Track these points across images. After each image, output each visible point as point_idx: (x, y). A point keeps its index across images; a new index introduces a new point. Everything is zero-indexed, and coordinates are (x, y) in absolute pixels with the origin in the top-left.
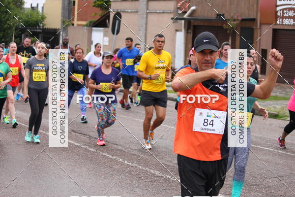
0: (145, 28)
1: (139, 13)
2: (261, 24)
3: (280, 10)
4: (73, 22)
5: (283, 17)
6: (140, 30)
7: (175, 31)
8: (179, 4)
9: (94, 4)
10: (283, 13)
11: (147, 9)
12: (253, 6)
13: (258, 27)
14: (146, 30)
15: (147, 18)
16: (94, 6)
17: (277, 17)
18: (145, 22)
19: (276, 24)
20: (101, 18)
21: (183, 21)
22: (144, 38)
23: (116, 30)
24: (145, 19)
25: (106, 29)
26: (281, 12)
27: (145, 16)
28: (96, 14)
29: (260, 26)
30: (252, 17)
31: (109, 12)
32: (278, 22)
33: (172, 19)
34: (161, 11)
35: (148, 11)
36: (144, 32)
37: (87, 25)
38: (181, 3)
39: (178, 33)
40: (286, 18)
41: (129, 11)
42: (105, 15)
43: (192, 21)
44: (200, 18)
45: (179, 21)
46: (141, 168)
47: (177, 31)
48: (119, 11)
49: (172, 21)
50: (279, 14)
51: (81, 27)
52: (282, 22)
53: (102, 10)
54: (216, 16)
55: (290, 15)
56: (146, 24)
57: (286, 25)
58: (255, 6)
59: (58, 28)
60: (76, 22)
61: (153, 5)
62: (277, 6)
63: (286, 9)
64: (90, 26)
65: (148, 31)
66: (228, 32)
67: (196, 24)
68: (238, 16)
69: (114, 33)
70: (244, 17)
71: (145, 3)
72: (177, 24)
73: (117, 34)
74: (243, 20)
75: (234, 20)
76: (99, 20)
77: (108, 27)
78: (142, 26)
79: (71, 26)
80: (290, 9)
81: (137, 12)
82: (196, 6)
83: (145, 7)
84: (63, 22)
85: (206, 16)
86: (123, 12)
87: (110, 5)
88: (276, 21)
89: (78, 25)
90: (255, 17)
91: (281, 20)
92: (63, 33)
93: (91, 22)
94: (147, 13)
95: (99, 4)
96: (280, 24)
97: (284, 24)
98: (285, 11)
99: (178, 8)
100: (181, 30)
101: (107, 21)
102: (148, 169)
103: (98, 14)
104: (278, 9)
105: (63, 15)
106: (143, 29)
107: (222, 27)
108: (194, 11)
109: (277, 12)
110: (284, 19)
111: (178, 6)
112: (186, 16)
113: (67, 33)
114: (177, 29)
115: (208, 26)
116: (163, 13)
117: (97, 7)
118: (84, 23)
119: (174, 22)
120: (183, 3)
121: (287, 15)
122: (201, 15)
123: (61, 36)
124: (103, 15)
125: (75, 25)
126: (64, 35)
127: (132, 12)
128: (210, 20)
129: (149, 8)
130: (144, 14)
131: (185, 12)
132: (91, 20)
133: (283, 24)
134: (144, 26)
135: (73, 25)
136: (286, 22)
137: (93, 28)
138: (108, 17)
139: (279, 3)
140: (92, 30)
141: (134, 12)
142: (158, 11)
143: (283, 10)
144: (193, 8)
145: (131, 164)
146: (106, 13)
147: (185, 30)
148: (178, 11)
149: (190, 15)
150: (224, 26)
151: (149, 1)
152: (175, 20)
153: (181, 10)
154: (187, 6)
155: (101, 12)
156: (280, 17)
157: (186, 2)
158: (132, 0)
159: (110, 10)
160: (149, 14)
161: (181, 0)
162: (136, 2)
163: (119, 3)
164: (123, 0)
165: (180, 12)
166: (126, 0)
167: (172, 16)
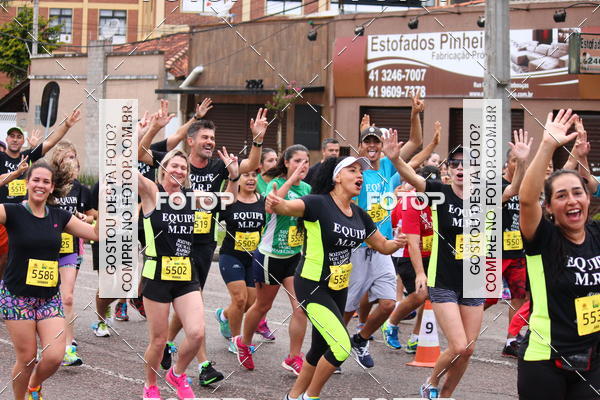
1: (88, 82)
2: (336, 98)
3: (375, 70)
5: (380, 84)
6: (92, 116)
8: (169, 62)
10: (381, 75)
11: (105, 74)
12: (319, 62)
13: (331, 104)
15: (104, 88)
17: (367, 84)
19: (366, 97)
20: (11, 92)
21: (179, 96)
23: (48, 119)
24: (101, 94)
26: (377, 72)
29: (335, 102)
30: (318, 84)
31: (29, 80)
32: (371, 93)
33: (157, 91)
34: (134, 77)
35: (107, 78)
38: (174, 59)
40: (387, 84)
41: (69, 77)
42: (18, 87)
44: (213, 89)
45: (170, 96)
48: (48, 78)
49: (157, 95)
50: (371, 77)
52: (380, 92)
53: (12, 75)
54: (246, 84)
55: (394, 78)
57: (386, 98)
58: (324, 61)
61: (114, 63)
62: (368, 62)
63: (387, 67)
66: (275, 115)
68: (293, 84)
69: (45, 125)
71: (101, 60)
73: (51, 125)
75: (287, 92)
76: (6, 96)
77: (26, 111)
78: (96, 108)
80: (393, 67)
81: (85, 80)
82: (203, 64)
83: (101, 69)
85: (224, 84)
86: (61, 80)
87: (29, 66)
88: (367, 90)
90: (323, 84)
91: (376, 89)
94: (106, 82)
95: (5, 65)
96: (374, 97)
97: (383, 96)
98: (384, 71)
99: (168, 70)
101: (24, 99)
104: (371, 66)
106: (98, 114)
108: (199, 76)
109: (367, 74)
110: (383, 87)
111: (168, 67)
112: (183, 85)
115: (228, 104)
116: (138, 80)
117: (1, 70)
119: (159, 99)
120: (177, 60)
121: (389, 80)
122: (214, 82)
124: (13, 87)
127: (74, 80)
128: (233, 93)
129: (109, 71)
130: (99, 85)
131: (183, 78)
133: (380, 98)
136: (387, 92)
138: (26, 91)
139: (371, 55)
141: (79, 80)
142: (128, 78)
143: (380, 68)
144: (198, 69)
146: (19, 83)
147: (183, 114)
148: (167, 76)
149: (191, 84)
150: (268, 104)
151: (108, 56)
152: (161, 95)
153: (172, 73)
154: (185, 65)
155: (9, 80)
156: (375, 84)
157: (183, 57)
158: (74, 56)
159: (29, 77)
160: (108, 83)
161: (172, 54)
162: (83, 60)
163: (47, 62)
164: (56, 57)
165: (171, 77)
166: (62, 56)
167: (156, 86)
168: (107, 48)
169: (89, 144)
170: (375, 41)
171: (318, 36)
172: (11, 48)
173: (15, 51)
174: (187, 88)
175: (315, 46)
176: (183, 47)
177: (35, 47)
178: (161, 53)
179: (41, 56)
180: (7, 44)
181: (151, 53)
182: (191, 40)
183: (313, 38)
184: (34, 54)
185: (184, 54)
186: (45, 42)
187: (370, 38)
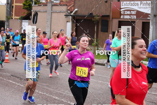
0: (50, 20)
1: (47, 12)
2: (112, 18)
3: (123, 11)
4: (12, 17)
5: (124, 15)
6: (48, 22)
7: (66, 22)
8: (69, 8)
9: (23, 8)
10: (124, 12)
11: (52, 10)
13: (111, 20)
14: (51, 21)
15: (51, 15)
16: (23, 9)
17: (121, 15)
18: (50, 17)
19: (120, 18)
20: (27, 15)
21: (71, 17)
22: (50, 26)
23: (35, 22)
24: (50, 16)
25: (30, 21)
26: (123, 12)
27: (51, 14)
28: (24, 13)
29: (112, 19)
30: (107, 14)
31: (32, 12)
32: (121, 17)
33: (65, 15)
34: (59, 12)
35: (52, 11)
36: (50, 22)
37: (19, 19)
38: (70, 7)
39: (68, 23)
40: (126, 15)
41: (42, 11)
42: (29, 13)
43: (75, 17)
44: (80, 15)
45: (68, 17)
46: (48, 95)
47: (67, 22)
48: (37, 11)
49: (65, 16)
51: (16, 20)
52: (124, 17)
53: (28, 11)
54: (88, 14)
55: (128, 13)
56: (51, 18)
57: (125, 19)
58: (109, 8)
59: (4, 20)
60: (14, 17)
61: (54, 7)
62: (121, 9)
63: (126, 10)
64: (21, 19)
65: (52, 22)
66: (95, 22)
67: (77, 18)
68: (100, 14)
69: (34, 23)
70: (103, 15)
71: (51, 7)
72: (67, 18)
73: (35, 23)
74: (103, 16)
75: (98, 16)
76: (26, 16)
77: (31, 20)
78: (49, 19)
79: (11, 19)
80: (128, 10)
81: (46, 12)
82: (78, 8)
83: (50, 9)
84: (7, 17)
85: (83, 14)
86: (39, 12)
87: (32, 8)
89: (15, 19)
90: (109, 15)
91: (123, 16)
92: (7, 23)
93: (22, 17)
94: (52, 12)
95: (26, 8)
96: (122, 18)
97: (125, 18)
98: (125, 11)
99: (68, 10)
100: (69, 22)
101: (30, 17)
102: (52, 96)
103: (25, 13)
104: (122, 10)
105: (7, 13)
106: (49, 21)
107: (91, 20)
108: (76, 11)
109: (121, 12)
111: (68, 9)
112: (72, 14)
113: (9, 23)
114: (68, 21)
115: (84, 19)
116: (60, 12)
117: (25, 9)
118: (18, 17)
119: (66, 17)
120: (71, 7)
121: (126, 14)
122: (80, 13)
123: (6, 25)
124: (28, 13)
125: (13, 19)
126: (7, 24)
127: (44, 12)
129: (53, 10)
130: (50, 13)
131: (72, 12)
132: (22, 16)
133: (124, 18)
134: (50, 19)
135: (12, 18)
137: (23, 20)
139: (122, 7)
140: (22, 21)
141: (45, 12)
142: (57, 11)
143: (124, 11)
144: (76, 10)
145: (42, 93)
146: (30, 12)
147: (72, 21)
148: (68, 11)
150: (93, 19)
151: (53, 6)
152: (66, 16)
153: (69, 11)
154: (73, 9)
155: (27, 11)
156: (122, 15)
157: (72, 6)
158: (44, 5)
159: (32, 11)
160: (52, 13)
161: (70, 5)
162: (46, 7)
163: (37, 7)
164: (39, 6)
165: (69, 12)
166: (41, 6)
167: (65, 14)
168: (52, 4)
169: (47, 29)
170: (123, 3)
171: (108, 1)
172: (28, 3)
173: (29, 4)
174: (73, 15)
175: (107, 4)
176: (73, 4)
177: (34, 3)
178: (67, 5)
179: (35, 5)
180: (27, 2)
181: (64, 5)
182: (74, 2)
183: (106, 2)
184: (33, 5)
185: (73, 6)
186: (37, 2)
187: (122, 2)
